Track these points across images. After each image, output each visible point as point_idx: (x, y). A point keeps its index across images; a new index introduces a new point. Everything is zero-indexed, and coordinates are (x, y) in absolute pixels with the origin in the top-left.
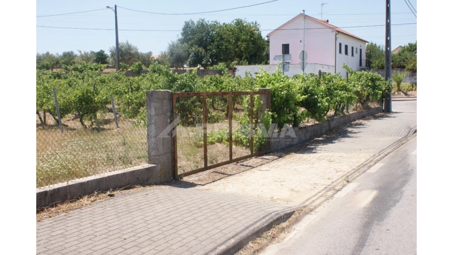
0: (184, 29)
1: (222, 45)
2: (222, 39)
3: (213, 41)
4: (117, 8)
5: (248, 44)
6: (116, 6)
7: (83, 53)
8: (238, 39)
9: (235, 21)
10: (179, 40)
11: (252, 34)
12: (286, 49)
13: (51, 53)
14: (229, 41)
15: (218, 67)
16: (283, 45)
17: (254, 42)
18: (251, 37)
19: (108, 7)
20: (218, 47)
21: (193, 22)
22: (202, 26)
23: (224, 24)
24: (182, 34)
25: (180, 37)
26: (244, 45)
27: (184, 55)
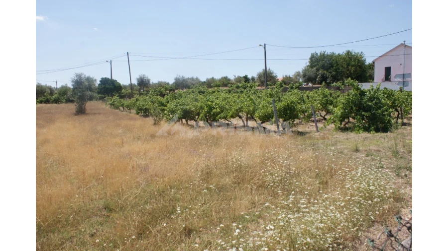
0: (310, 59)
1: (339, 69)
2: (338, 65)
3: (332, 67)
4: (266, 46)
5: (356, 68)
6: (265, 45)
7: (237, 77)
8: (348, 65)
9: (345, 52)
10: (307, 66)
11: (359, 61)
12: (388, 70)
13: (215, 78)
14: (342, 66)
15: (337, 84)
16: (386, 68)
17: (360, 67)
18: (358, 63)
19: (260, 45)
20: (336, 70)
21: (317, 54)
22: (323, 56)
23: (339, 54)
24: (310, 62)
25: (308, 64)
26: (353, 69)
27: (313, 76)
